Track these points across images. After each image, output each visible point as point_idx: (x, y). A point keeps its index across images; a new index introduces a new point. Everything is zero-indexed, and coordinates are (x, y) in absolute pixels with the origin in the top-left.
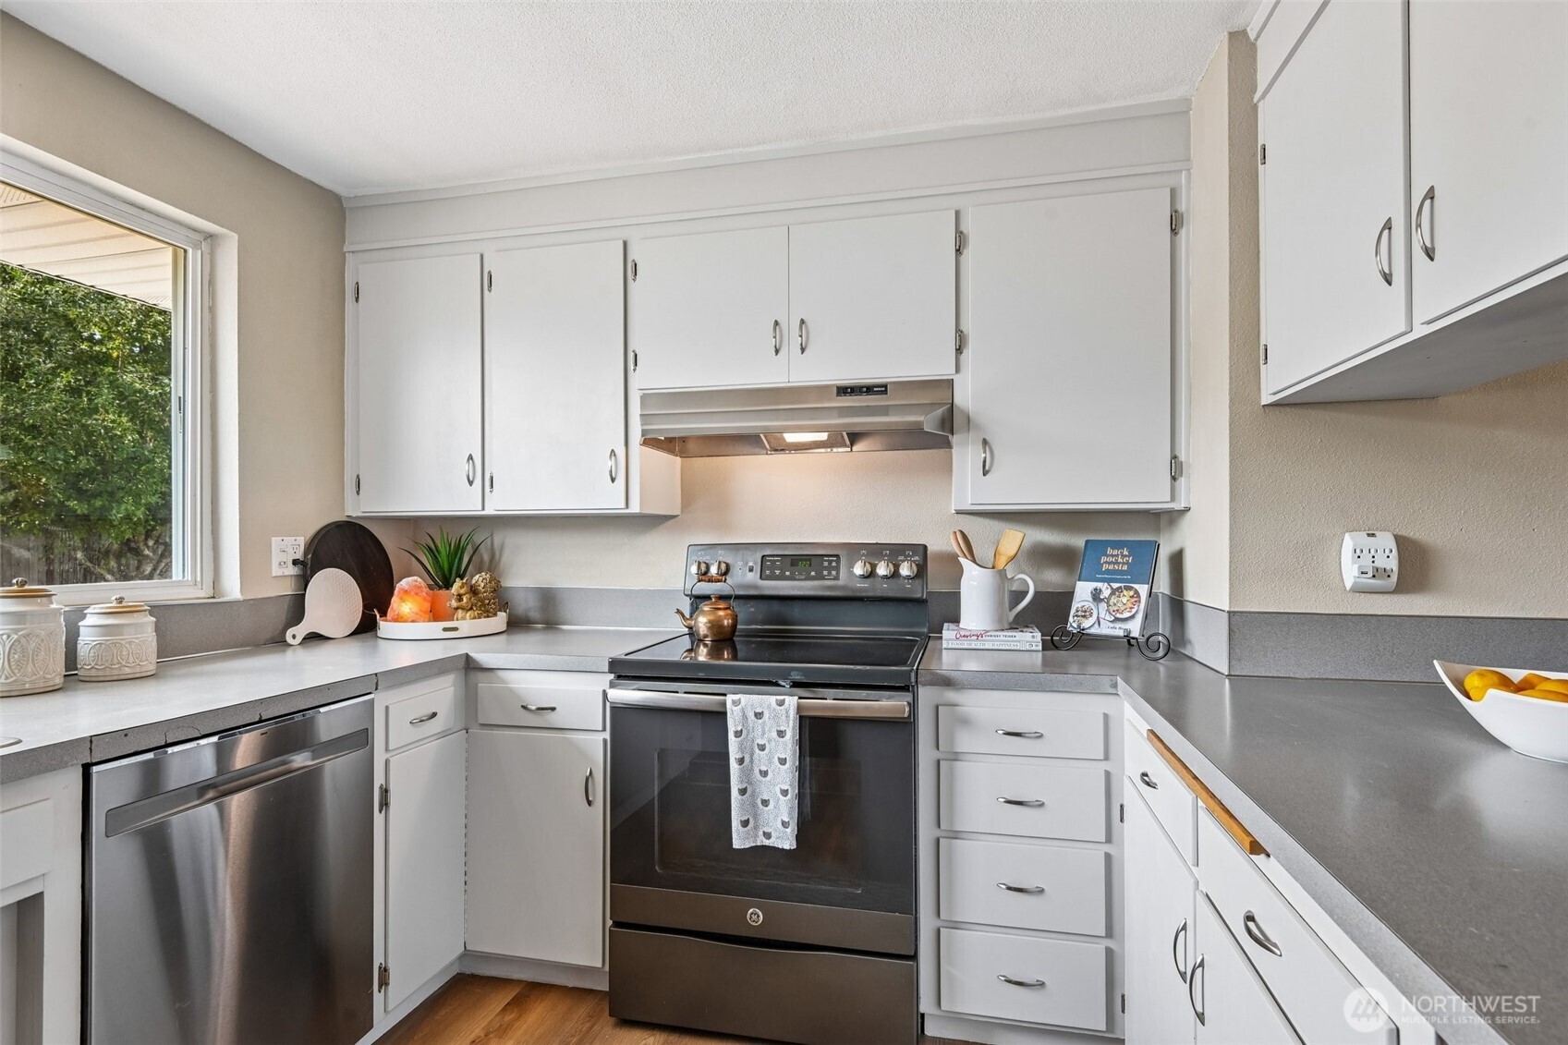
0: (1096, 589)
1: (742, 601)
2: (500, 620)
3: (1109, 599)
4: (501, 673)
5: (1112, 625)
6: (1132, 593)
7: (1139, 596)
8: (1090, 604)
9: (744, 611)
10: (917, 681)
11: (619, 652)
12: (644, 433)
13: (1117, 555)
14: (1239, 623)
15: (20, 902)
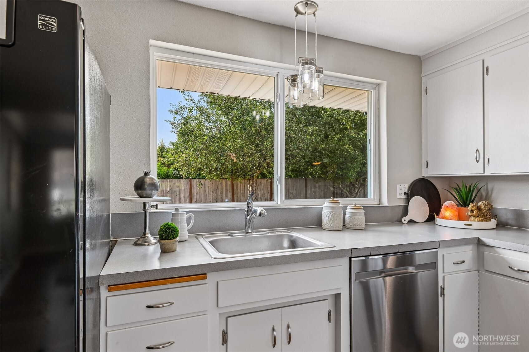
2: (493, 223)
4: (496, 249)
15: (335, 294)
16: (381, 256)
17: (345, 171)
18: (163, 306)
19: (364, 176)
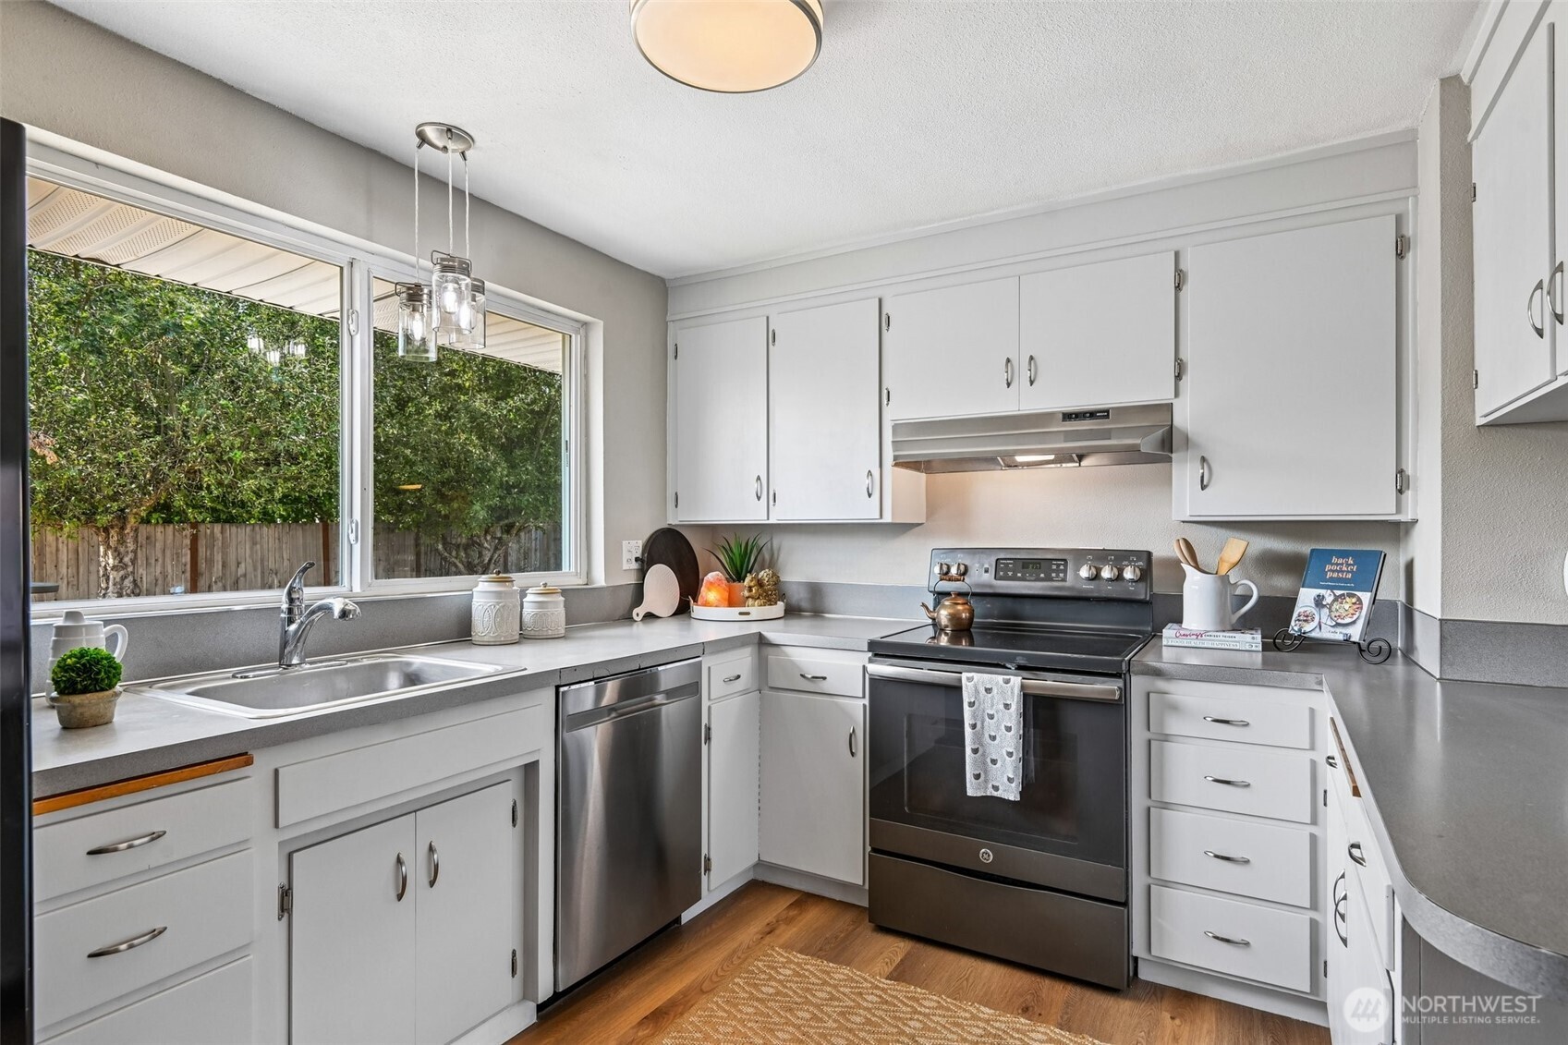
0: (1319, 596)
1: (978, 598)
2: (779, 608)
3: (1331, 605)
4: (784, 648)
5: (1332, 630)
6: (1354, 600)
7: (1361, 603)
8: (1312, 609)
9: (980, 607)
10: (1129, 670)
11: (876, 636)
12: (896, 458)
13: (1342, 564)
14: (1450, 630)
15: (526, 765)
16: (592, 683)
17: (455, 505)
18: (130, 847)
19: (507, 518)
